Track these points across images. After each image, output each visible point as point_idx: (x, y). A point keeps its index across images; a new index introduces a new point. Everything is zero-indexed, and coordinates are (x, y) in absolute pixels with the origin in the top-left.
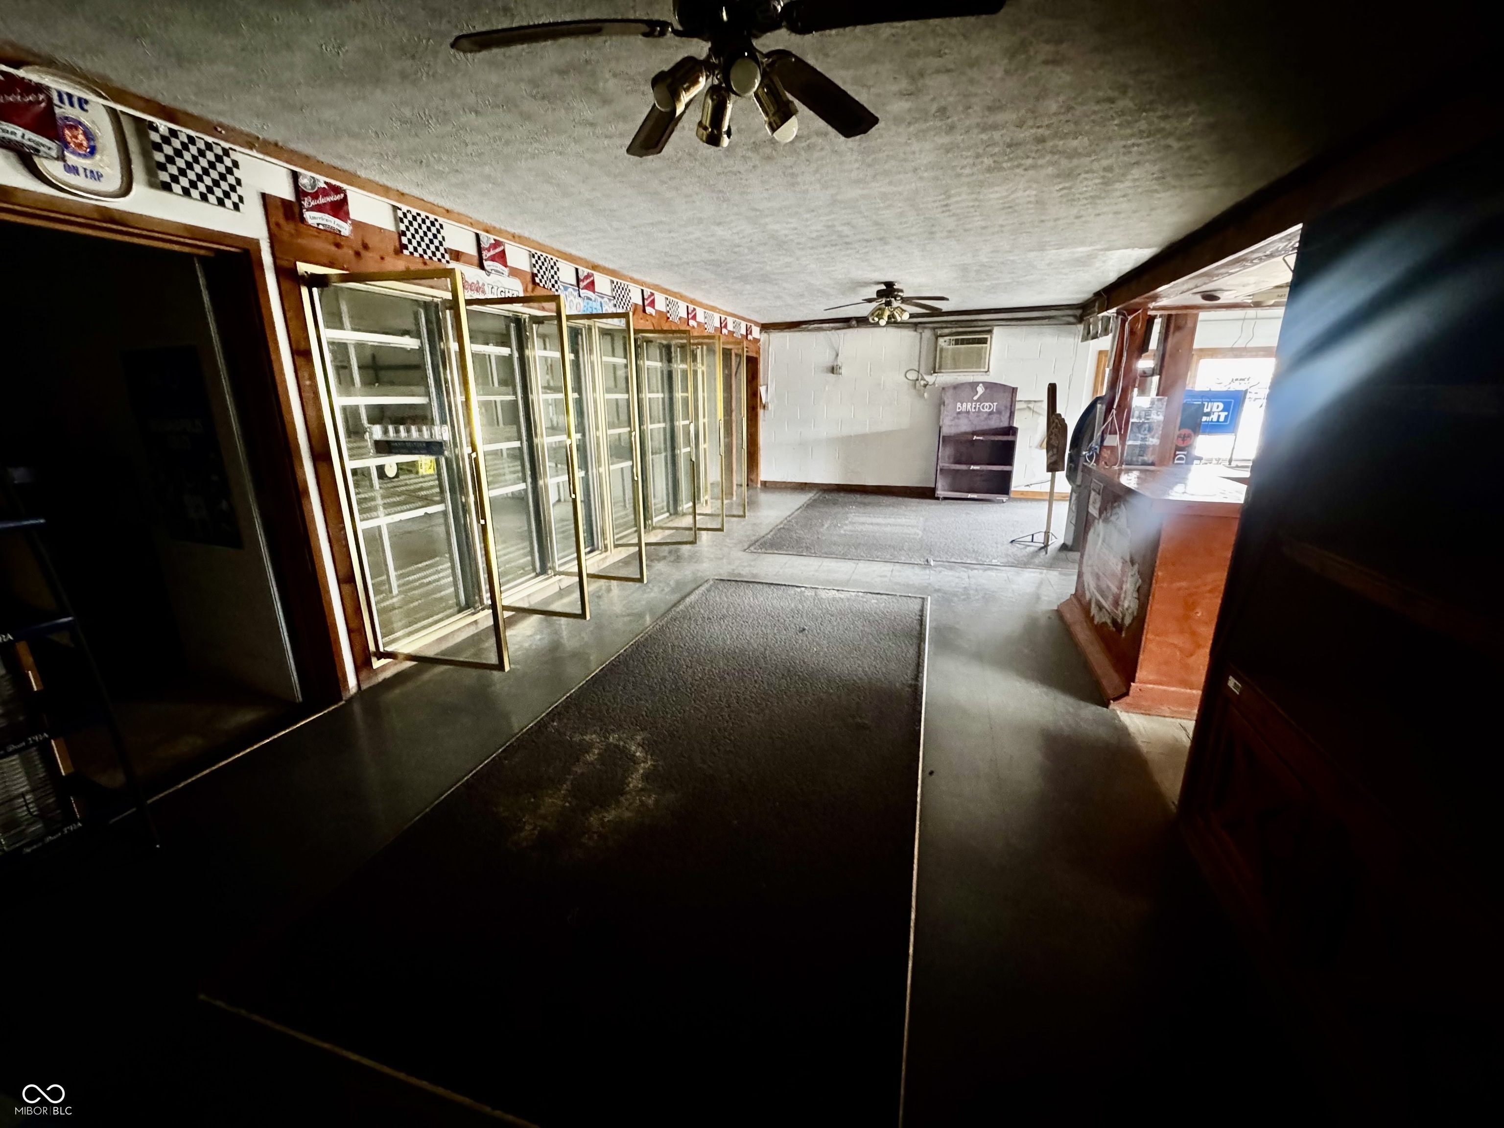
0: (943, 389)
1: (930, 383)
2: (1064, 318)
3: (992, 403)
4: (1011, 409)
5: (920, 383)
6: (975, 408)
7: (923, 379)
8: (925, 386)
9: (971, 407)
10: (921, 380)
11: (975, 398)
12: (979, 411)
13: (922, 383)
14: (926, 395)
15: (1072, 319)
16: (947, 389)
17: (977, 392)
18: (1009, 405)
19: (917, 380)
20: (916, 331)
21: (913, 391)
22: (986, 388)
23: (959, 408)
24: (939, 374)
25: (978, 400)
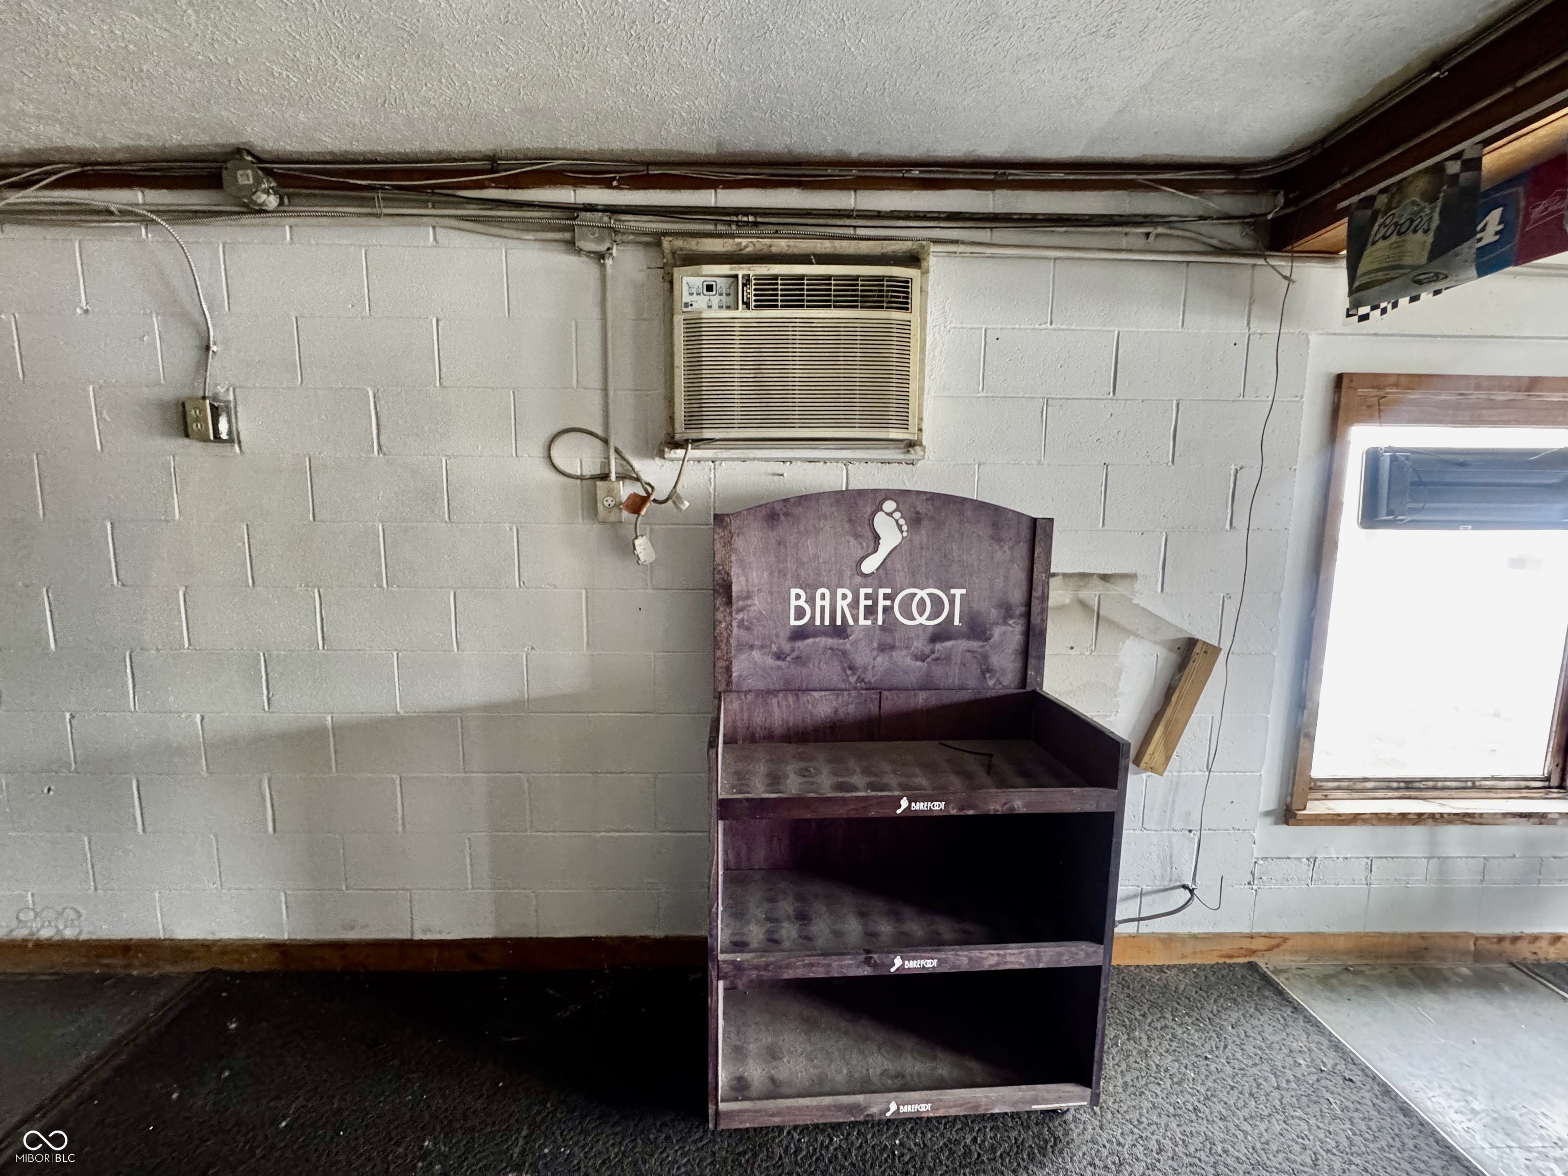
0: (719, 519)
1: (661, 493)
2: (1204, 228)
3: (946, 589)
4: (1028, 615)
5: (610, 492)
6: (870, 611)
7: (628, 476)
8: (637, 504)
9: (855, 604)
10: (621, 477)
11: (870, 565)
12: (890, 626)
13: (626, 490)
14: (641, 544)
15: (1233, 234)
16: (735, 524)
17: (877, 538)
18: (1017, 596)
19: (604, 477)
20: (571, 245)
21: (589, 531)
22: (915, 521)
23: (800, 613)
24: (693, 453)
25: (884, 575)
